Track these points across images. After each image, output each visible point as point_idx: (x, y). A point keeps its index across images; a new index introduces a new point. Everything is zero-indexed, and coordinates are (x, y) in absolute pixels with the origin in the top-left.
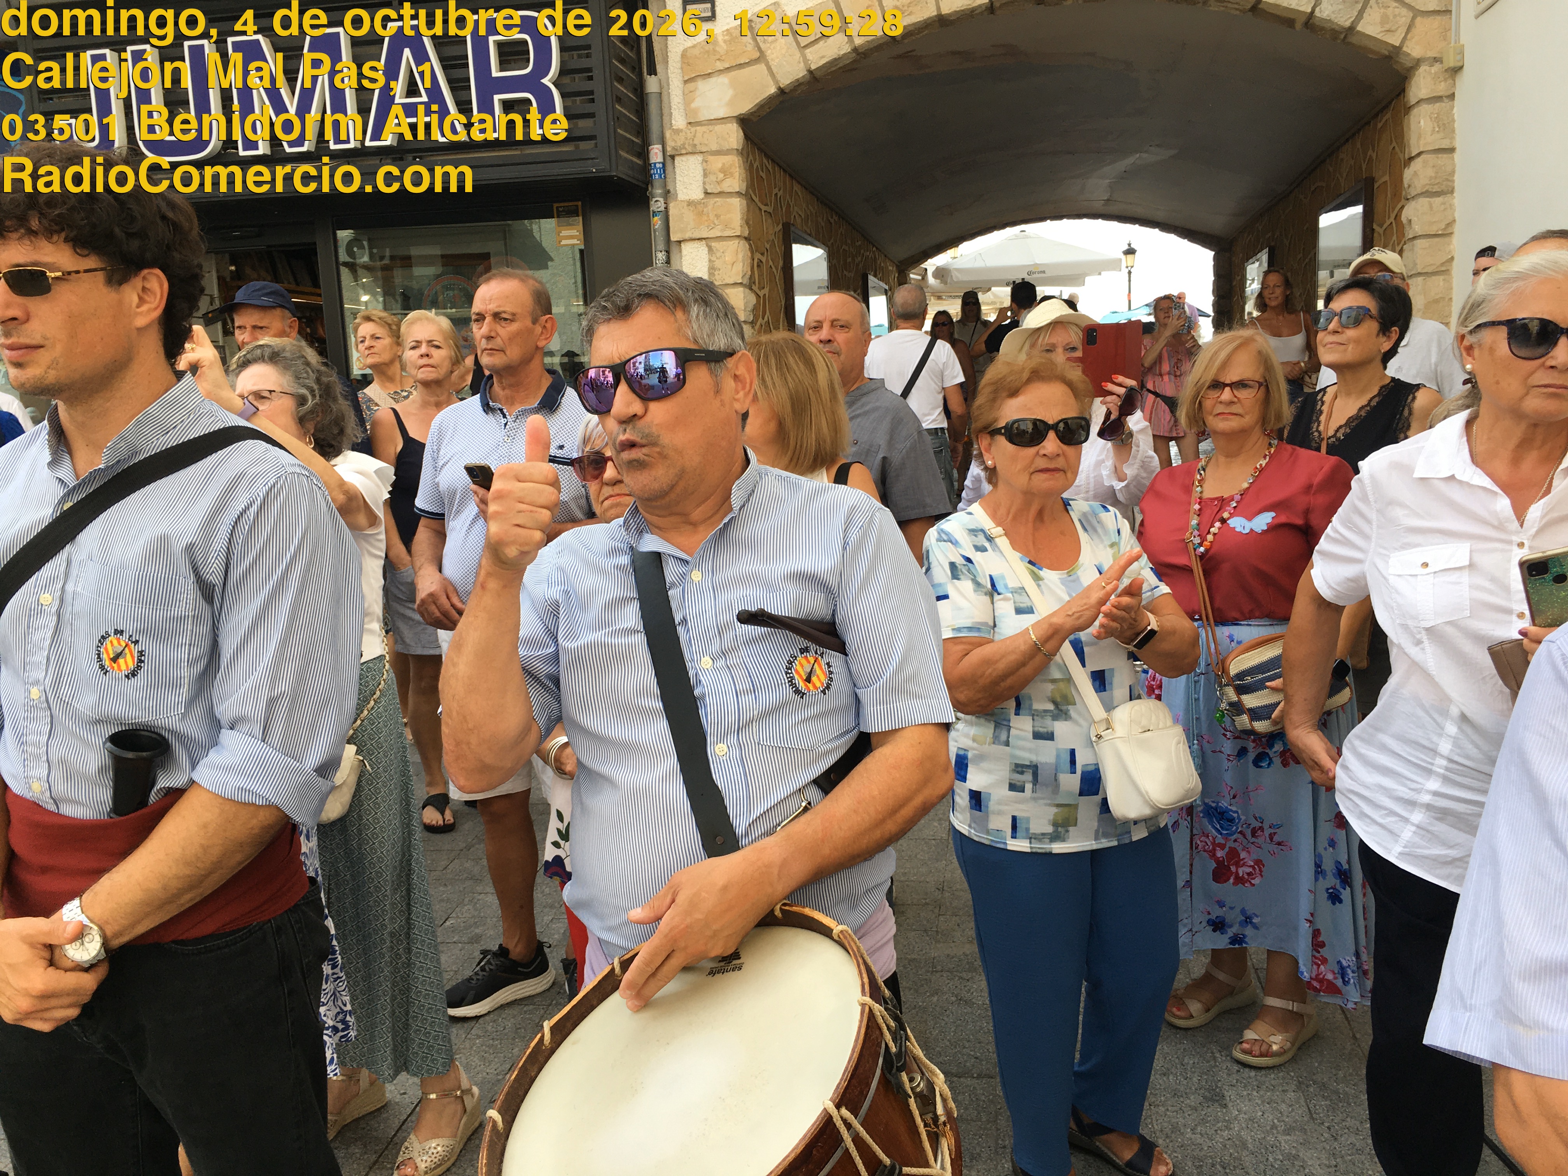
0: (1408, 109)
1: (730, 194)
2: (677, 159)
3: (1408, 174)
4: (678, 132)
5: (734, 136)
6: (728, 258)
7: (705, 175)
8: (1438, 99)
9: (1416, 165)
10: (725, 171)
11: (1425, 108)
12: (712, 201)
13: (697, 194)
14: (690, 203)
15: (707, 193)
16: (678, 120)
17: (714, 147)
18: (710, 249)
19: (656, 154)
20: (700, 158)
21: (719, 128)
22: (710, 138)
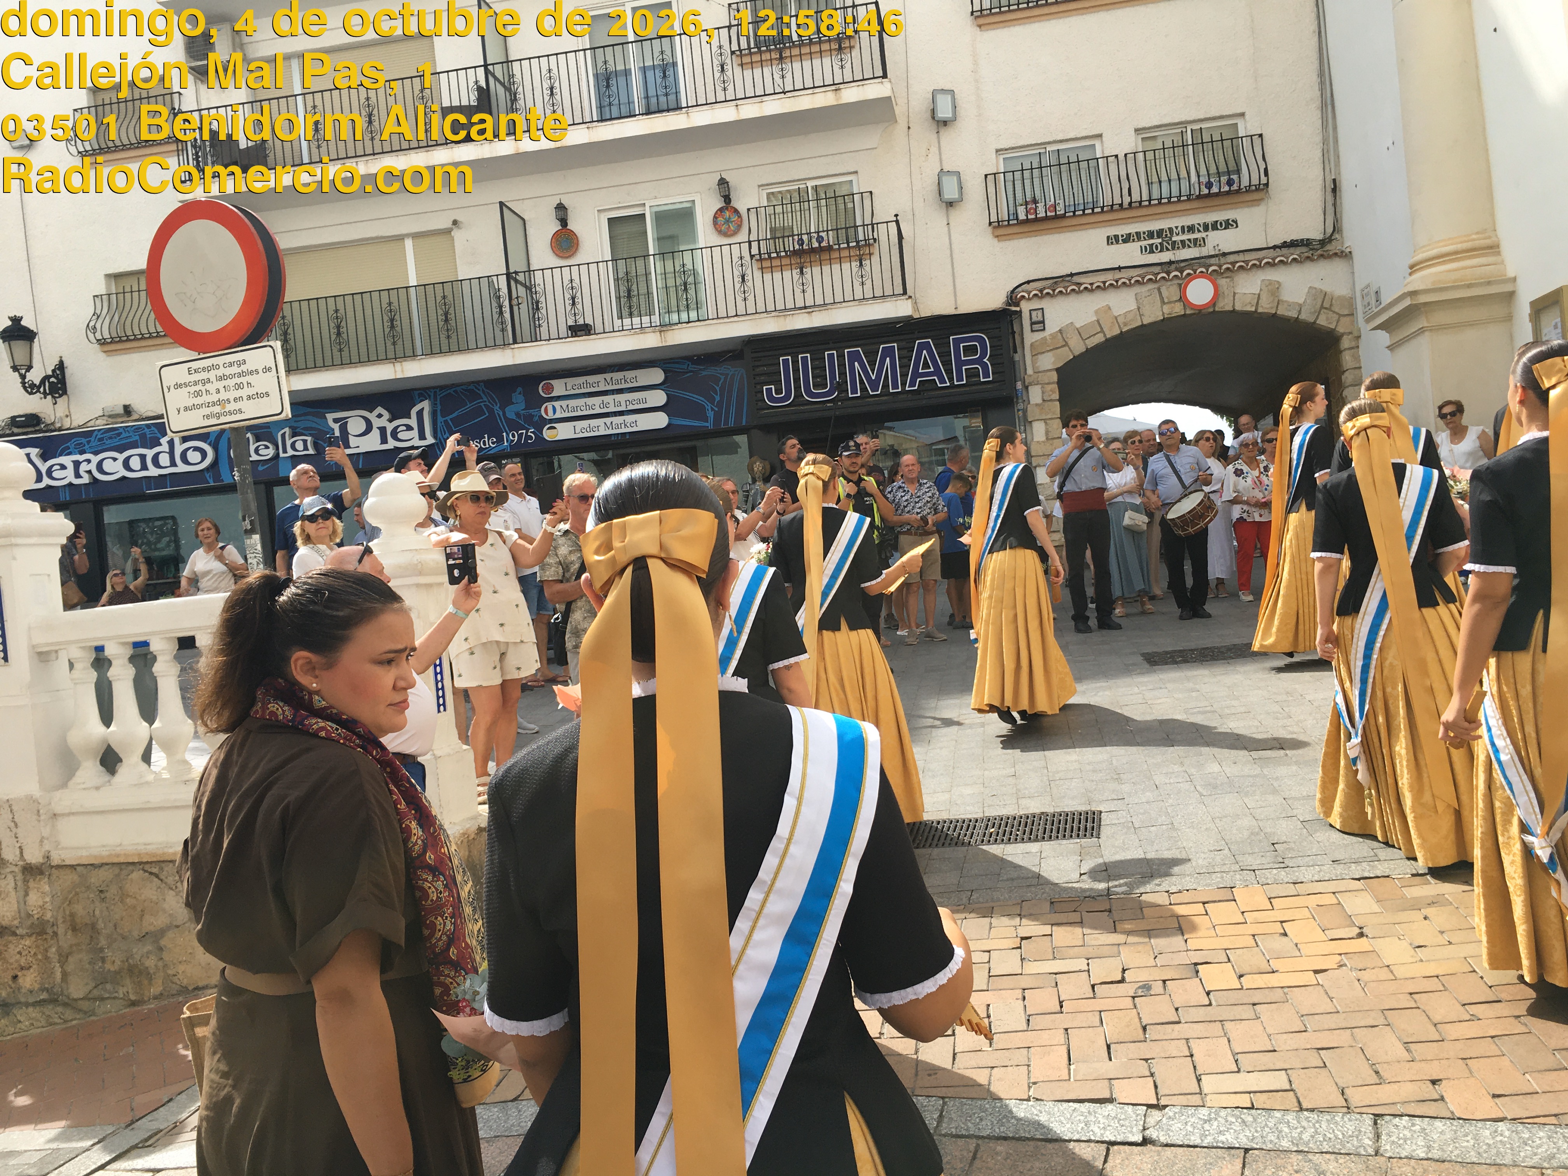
0: (1341, 352)
1: (1055, 400)
2: (1030, 388)
3: (1343, 377)
4: (1030, 376)
5: (1054, 376)
6: (1055, 426)
7: (1043, 393)
8: (1352, 348)
9: (1347, 374)
10: (1052, 391)
11: (1347, 352)
12: (1047, 404)
13: (1039, 401)
14: (1037, 405)
15: (1044, 400)
16: (1030, 371)
17: (1047, 381)
18: (1046, 423)
19: (1019, 385)
20: (1040, 386)
21: (1049, 373)
22: (1045, 378)
